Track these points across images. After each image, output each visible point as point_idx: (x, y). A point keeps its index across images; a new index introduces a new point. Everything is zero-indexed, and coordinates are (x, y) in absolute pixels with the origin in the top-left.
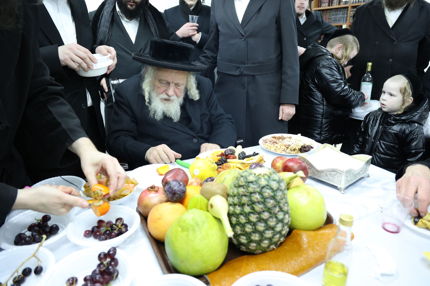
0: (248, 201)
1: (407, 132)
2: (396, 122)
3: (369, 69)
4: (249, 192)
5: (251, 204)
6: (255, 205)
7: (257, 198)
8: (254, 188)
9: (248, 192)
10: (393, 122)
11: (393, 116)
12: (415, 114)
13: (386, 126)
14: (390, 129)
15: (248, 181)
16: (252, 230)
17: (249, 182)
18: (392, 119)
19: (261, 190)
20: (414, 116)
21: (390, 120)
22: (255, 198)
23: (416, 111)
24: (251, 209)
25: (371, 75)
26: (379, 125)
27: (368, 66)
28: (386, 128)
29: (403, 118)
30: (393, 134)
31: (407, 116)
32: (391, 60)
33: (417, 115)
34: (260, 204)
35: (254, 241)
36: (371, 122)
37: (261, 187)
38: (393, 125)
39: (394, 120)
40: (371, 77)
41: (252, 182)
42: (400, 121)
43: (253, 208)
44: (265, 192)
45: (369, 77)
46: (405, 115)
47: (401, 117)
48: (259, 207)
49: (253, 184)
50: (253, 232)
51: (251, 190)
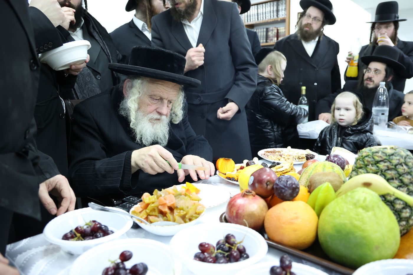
0: (395, 174)
1: (364, 140)
2: (353, 133)
3: (304, 92)
4: (394, 164)
5: (398, 177)
6: (403, 177)
7: (404, 169)
8: (399, 160)
9: (392, 165)
10: (350, 132)
11: (350, 127)
12: (367, 124)
13: (344, 137)
14: (348, 139)
15: (388, 154)
16: (403, 206)
17: (389, 156)
18: (349, 130)
19: (405, 160)
20: (367, 126)
21: (347, 132)
22: (403, 169)
23: (367, 122)
24: (399, 183)
25: (306, 98)
26: (338, 137)
27: (303, 90)
28: (345, 138)
29: (359, 128)
30: (353, 143)
31: (361, 126)
32: (316, 84)
33: (368, 125)
34: (407, 175)
35: (403, 219)
36: (328, 136)
37: (404, 158)
38: (351, 135)
39: (352, 130)
40: (306, 99)
41: (393, 155)
42: (356, 131)
43: (401, 181)
44: (410, 162)
45: (305, 100)
46: (360, 125)
47: (357, 127)
48: (408, 179)
49: (395, 156)
50: (404, 208)
51: (395, 162)
